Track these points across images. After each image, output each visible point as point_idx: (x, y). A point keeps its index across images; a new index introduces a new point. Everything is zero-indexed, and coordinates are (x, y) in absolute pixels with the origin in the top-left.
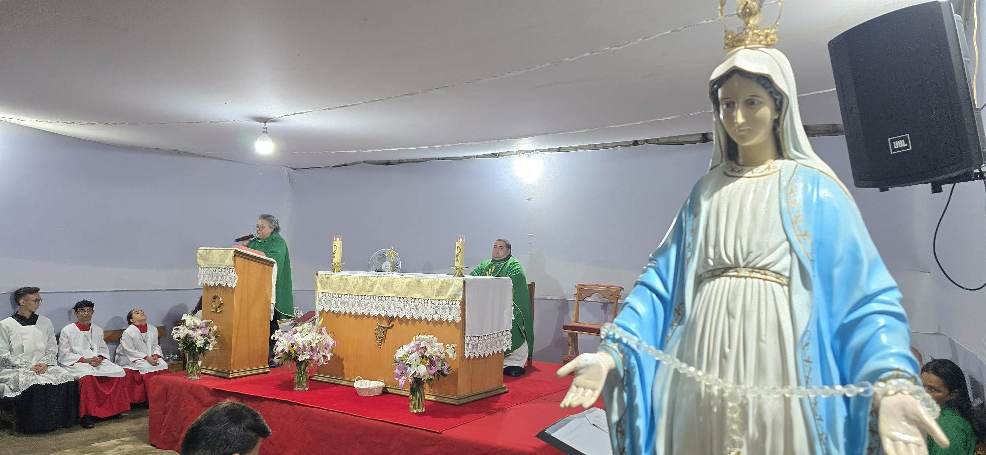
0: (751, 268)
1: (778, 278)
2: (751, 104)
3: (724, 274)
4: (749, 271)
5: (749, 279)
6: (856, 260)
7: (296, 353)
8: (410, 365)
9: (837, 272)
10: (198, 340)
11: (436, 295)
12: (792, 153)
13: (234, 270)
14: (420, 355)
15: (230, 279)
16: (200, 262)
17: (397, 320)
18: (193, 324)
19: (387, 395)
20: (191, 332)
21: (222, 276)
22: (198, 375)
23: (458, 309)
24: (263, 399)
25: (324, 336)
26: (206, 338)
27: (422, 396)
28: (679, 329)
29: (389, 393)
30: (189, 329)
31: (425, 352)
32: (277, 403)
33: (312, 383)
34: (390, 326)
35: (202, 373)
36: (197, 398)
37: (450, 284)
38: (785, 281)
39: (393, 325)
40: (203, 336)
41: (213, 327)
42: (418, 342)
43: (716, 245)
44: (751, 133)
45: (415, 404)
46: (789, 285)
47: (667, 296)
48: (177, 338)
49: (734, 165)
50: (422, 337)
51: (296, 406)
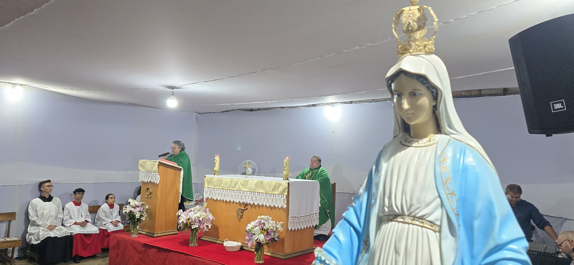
0: (412, 217)
1: (432, 226)
2: (413, 95)
3: (395, 220)
4: (411, 219)
5: (411, 225)
6: (491, 216)
7: (190, 224)
8: (254, 234)
9: (477, 223)
10: (136, 214)
11: (272, 191)
12: (447, 129)
13: (158, 174)
14: (261, 228)
15: (156, 179)
16: (140, 168)
17: (250, 205)
18: (134, 204)
19: (243, 251)
20: (133, 209)
21: (152, 176)
22: (137, 234)
23: (284, 200)
24: (170, 251)
25: (207, 214)
26: (141, 213)
27: (262, 253)
28: (366, 256)
29: (244, 250)
30: (132, 207)
31: (264, 226)
32: (178, 254)
33: (200, 241)
34: (245, 209)
35: (139, 233)
36: (135, 248)
37: (280, 185)
38: (437, 229)
39: (247, 208)
40: (140, 212)
41: (146, 206)
42: (260, 220)
43: (390, 198)
44: (415, 116)
45: (258, 258)
46: (440, 232)
47: (360, 230)
48: (125, 213)
49: (408, 137)
50: (262, 217)
51: (189, 256)
